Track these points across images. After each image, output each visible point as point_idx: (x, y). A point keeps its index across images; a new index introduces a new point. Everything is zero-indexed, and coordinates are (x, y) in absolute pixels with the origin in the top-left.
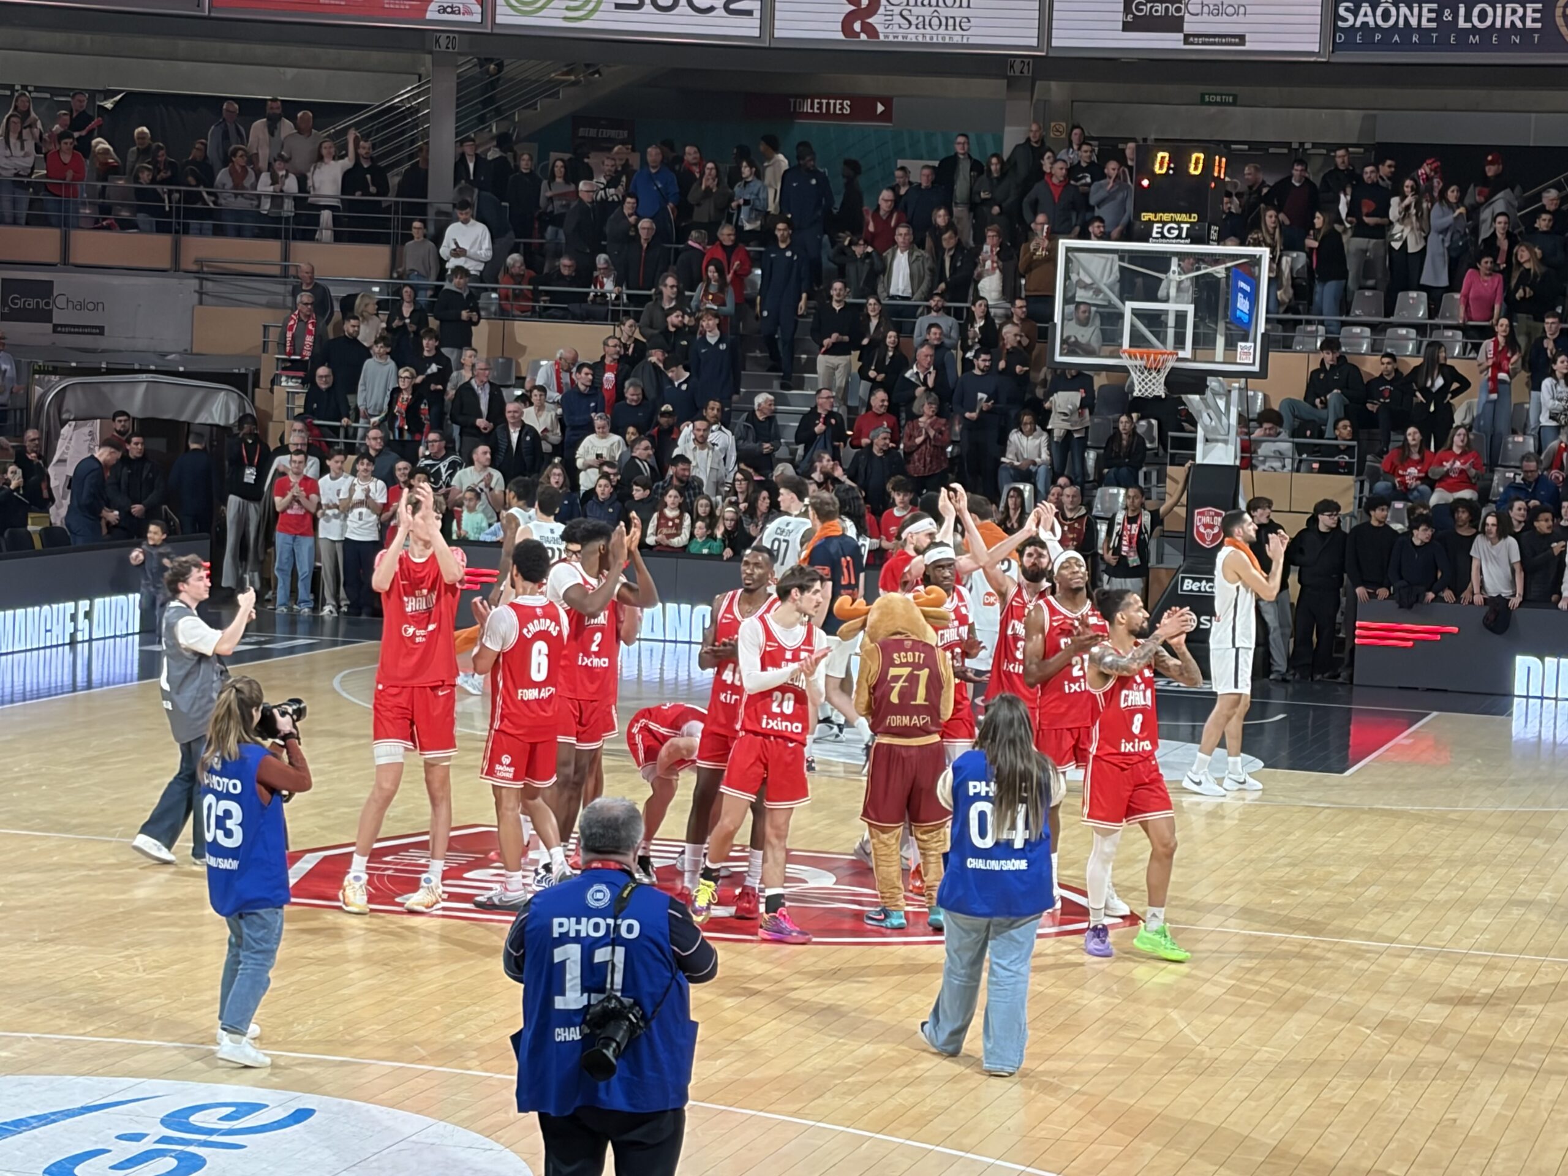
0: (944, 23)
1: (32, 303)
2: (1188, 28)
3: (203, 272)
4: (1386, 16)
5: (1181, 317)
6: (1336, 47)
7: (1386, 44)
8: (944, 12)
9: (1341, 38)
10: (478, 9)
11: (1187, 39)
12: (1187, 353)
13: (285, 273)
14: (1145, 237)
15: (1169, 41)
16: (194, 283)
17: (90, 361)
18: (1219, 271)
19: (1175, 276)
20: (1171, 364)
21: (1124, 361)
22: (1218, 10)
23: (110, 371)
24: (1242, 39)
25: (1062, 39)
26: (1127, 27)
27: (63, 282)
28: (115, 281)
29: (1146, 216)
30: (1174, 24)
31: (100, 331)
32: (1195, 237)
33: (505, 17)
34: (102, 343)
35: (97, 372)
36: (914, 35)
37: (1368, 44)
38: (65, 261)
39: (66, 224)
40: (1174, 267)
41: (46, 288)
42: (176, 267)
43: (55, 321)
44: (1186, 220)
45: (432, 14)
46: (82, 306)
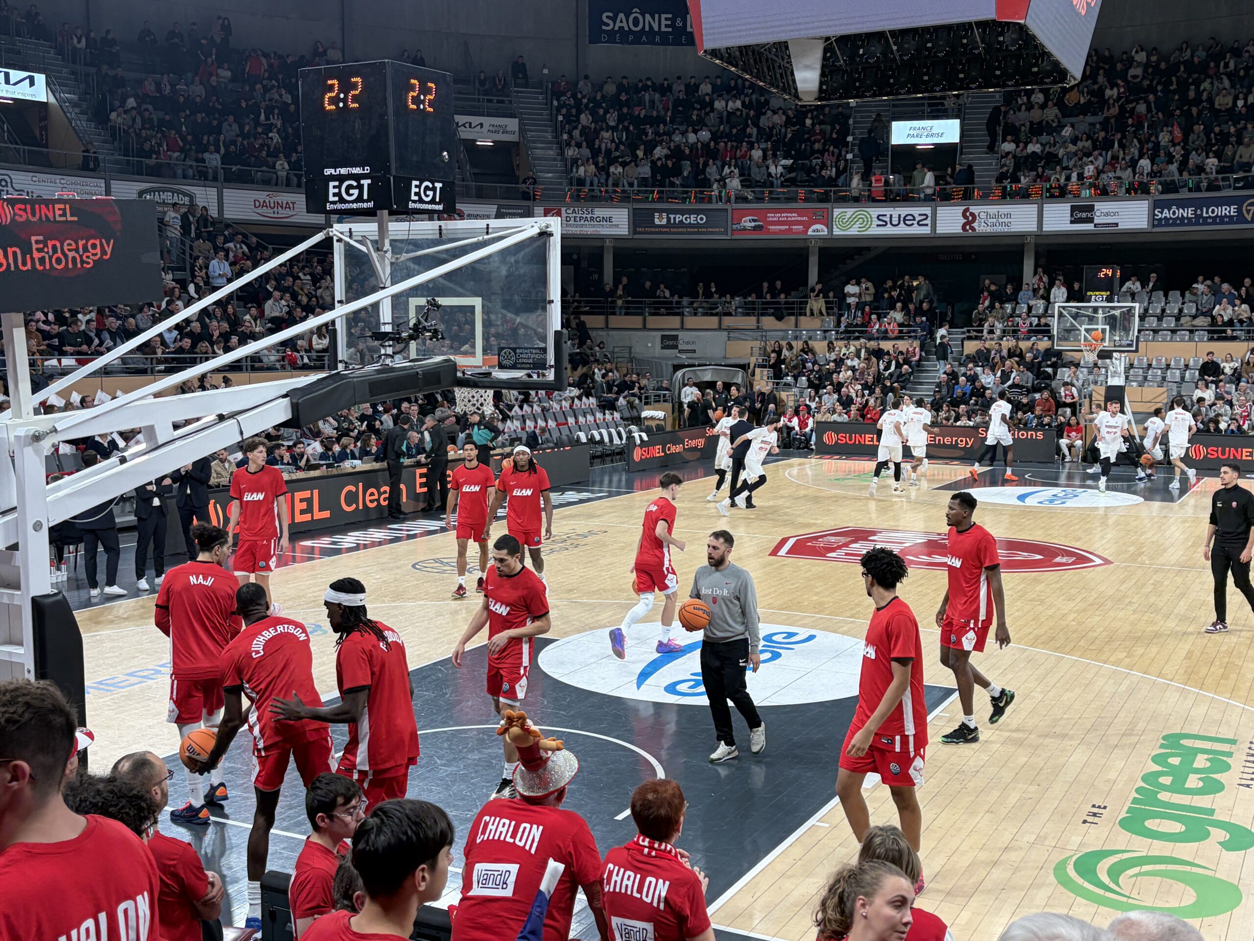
0: (1001, 224)
1: (671, 343)
2: (1096, 221)
3: (729, 330)
4: (1174, 213)
5: (1104, 331)
6: (1154, 226)
7: (1174, 224)
8: (1001, 220)
9: (1156, 222)
10: (826, 229)
11: (1095, 226)
12: (1106, 344)
13: (758, 327)
14: (1089, 301)
15: (1089, 227)
16: (726, 333)
17: (691, 362)
18: (1117, 313)
19: (1100, 315)
20: (1101, 348)
21: (1083, 348)
22: (1107, 214)
23: (699, 365)
24: (1117, 225)
25: (1046, 228)
26: (1072, 222)
27: (681, 335)
28: (700, 333)
29: (1089, 293)
30: (1090, 220)
31: (694, 351)
32: (1109, 299)
33: (837, 232)
34: (695, 355)
35: (694, 366)
36: (989, 230)
37: (1167, 225)
38: (682, 328)
39: (682, 314)
40: (1100, 311)
41: (676, 338)
42: (720, 328)
43: (680, 347)
44: (1105, 294)
45: (810, 232)
46: (688, 343)
